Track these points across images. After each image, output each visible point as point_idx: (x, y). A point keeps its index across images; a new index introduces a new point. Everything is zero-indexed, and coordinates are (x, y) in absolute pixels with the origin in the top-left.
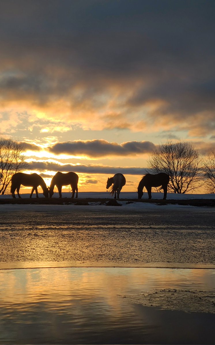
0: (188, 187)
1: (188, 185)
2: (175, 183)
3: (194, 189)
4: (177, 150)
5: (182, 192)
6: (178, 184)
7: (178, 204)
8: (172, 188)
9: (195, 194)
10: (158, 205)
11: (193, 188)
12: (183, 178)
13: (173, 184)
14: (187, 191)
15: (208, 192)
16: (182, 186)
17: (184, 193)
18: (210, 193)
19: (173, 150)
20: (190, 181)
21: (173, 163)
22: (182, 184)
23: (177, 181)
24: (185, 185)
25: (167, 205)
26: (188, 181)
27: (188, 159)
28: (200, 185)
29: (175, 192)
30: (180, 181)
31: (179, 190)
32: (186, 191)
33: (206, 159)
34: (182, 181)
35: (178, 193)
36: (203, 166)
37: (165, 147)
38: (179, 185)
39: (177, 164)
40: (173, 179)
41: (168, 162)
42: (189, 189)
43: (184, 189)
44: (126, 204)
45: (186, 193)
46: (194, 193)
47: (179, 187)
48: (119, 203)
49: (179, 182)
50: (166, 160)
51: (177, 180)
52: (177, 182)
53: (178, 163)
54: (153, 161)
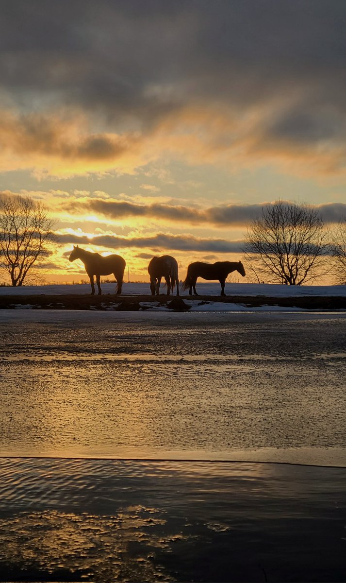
0: (305, 275)
1: (306, 271)
2: (286, 269)
3: (316, 278)
4: (289, 217)
5: (297, 282)
6: (291, 271)
7: (279, 306)
8: (282, 276)
9: (317, 285)
10: (248, 306)
11: (313, 276)
12: (298, 261)
13: (283, 271)
14: (304, 281)
15: (337, 282)
16: (297, 273)
17: (300, 283)
18: (339, 284)
19: (283, 217)
20: (310, 266)
21: (284, 237)
22: (297, 270)
23: (289, 265)
24: (302, 272)
25: (261, 306)
26: (306, 265)
27: (307, 230)
28: (325, 271)
29: (287, 283)
30: (294, 265)
31: (292, 280)
32: (302, 280)
33: (336, 230)
34: (297, 265)
35: (291, 283)
36: (330, 241)
37: (272, 213)
38: (293, 272)
39: (289, 239)
40: (283, 262)
41: (276, 235)
42: (307, 277)
43: (299, 278)
44: (199, 305)
45: (303, 284)
46: (315, 284)
47: (292, 275)
48: (186, 304)
49: (292, 266)
50: (273, 234)
51: (290, 263)
52: (289, 268)
53: (291, 237)
54: (254, 234)
